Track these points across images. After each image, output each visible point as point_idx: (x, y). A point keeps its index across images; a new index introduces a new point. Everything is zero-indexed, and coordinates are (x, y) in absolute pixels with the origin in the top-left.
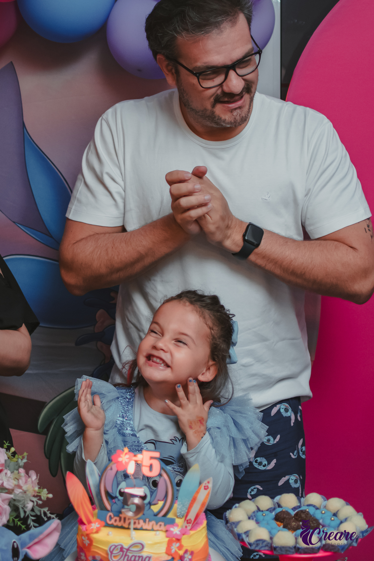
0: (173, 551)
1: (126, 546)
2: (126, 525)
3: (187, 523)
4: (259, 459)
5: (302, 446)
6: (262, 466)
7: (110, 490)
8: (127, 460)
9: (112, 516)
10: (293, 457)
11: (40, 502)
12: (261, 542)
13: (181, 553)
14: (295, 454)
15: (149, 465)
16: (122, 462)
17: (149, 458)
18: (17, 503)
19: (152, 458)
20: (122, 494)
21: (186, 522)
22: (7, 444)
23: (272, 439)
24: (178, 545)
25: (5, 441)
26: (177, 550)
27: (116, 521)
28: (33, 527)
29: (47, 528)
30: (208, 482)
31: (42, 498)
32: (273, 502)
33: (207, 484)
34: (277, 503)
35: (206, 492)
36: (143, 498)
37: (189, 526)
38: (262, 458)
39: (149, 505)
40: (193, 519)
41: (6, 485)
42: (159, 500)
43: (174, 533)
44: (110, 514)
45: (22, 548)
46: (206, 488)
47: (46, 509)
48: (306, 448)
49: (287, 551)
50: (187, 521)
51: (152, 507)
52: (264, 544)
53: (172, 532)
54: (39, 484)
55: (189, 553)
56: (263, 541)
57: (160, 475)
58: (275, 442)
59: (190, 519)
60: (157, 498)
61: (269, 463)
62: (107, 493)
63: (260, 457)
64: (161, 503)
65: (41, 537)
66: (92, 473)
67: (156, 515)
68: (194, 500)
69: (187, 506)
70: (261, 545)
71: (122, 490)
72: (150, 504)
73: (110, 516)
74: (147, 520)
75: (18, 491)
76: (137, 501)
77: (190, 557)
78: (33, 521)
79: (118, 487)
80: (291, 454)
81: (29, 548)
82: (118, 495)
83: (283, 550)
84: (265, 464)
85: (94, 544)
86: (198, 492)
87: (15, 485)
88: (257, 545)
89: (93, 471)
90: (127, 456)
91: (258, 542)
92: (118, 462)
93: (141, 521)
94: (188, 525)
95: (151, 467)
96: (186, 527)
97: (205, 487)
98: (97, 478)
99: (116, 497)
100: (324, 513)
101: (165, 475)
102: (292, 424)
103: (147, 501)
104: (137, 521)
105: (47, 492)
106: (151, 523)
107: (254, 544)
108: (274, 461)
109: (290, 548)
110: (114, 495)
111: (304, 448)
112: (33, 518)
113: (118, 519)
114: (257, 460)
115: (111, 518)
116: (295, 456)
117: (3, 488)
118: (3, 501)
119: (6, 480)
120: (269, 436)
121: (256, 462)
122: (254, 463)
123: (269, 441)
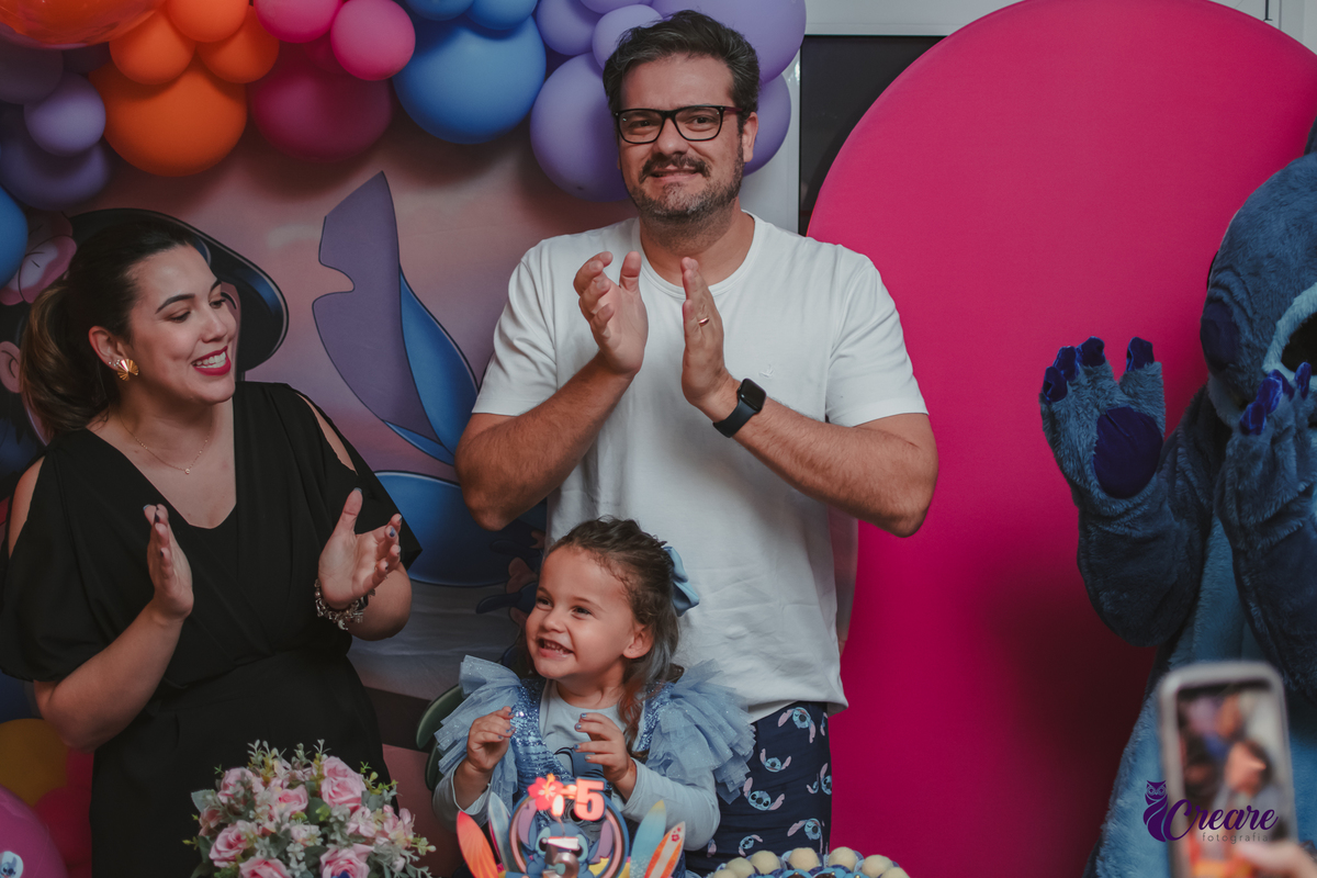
4: (758, 794)
5: (826, 775)
6: (762, 805)
7: (525, 840)
8: (552, 794)
10: (811, 791)
11: (416, 858)
14: (814, 788)
15: (586, 802)
16: (544, 796)
17: (586, 791)
18: (380, 860)
19: (591, 791)
20: (543, 846)
23: (778, 763)
25: (362, 763)
30: (679, 830)
31: (420, 851)
32: (780, 860)
34: (786, 864)
35: (676, 844)
36: (577, 853)
38: (761, 792)
39: (585, 865)
41: (363, 831)
42: (601, 857)
44: (525, 877)
46: (675, 838)
47: (425, 870)
48: (833, 779)
51: (591, 868)
54: (414, 829)
57: (603, 819)
58: (784, 768)
60: (600, 853)
61: (773, 801)
62: (521, 846)
63: (760, 790)
64: (604, 862)
66: (498, 815)
68: (656, 857)
69: (646, 866)
71: (544, 841)
72: (588, 862)
75: (381, 841)
76: (566, 857)
79: (537, 836)
80: (808, 787)
82: (537, 848)
84: (767, 802)
86: (662, 845)
87: (378, 832)
89: (499, 810)
90: (553, 788)
92: (539, 797)
95: (589, 805)
97: (673, 836)
98: (506, 821)
99: (535, 852)
101: (611, 818)
102: (811, 741)
103: (582, 858)
105: (427, 843)
108: (782, 797)
110: (532, 849)
111: (829, 779)
114: (754, 795)
116: (815, 790)
117: (357, 837)
118: (358, 855)
119: (364, 823)
120: (774, 757)
121: (753, 797)
122: (750, 800)
123: (773, 765)
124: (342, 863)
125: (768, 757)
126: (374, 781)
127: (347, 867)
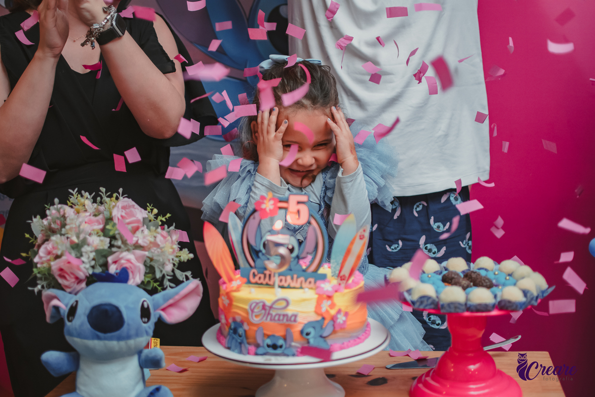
0: (324, 310)
1: (268, 304)
2: (271, 283)
3: (341, 280)
4: (429, 246)
6: (432, 253)
7: (252, 242)
9: (256, 273)
10: (462, 246)
12: (425, 299)
13: (333, 312)
14: (464, 243)
15: (296, 211)
16: (265, 209)
17: (295, 203)
18: (152, 263)
19: (299, 203)
21: (339, 278)
22: (150, 208)
23: (442, 226)
24: (329, 302)
25: (148, 204)
26: (329, 309)
27: (260, 278)
28: (169, 288)
29: (183, 288)
30: (364, 231)
31: (182, 258)
33: (363, 233)
34: (444, 268)
35: (362, 242)
36: (291, 250)
37: (343, 283)
38: (432, 245)
39: (297, 259)
40: (347, 275)
41: (141, 242)
42: (308, 253)
43: (325, 289)
44: (254, 270)
45: (155, 310)
46: (362, 237)
49: (456, 308)
50: (341, 277)
51: (301, 262)
52: (430, 301)
53: (323, 288)
55: (342, 314)
56: (428, 298)
57: (309, 223)
58: (445, 229)
59: (344, 276)
60: (306, 251)
61: (439, 251)
62: (250, 248)
63: (430, 243)
64: (310, 257)
65: (177, 297)
66: (235, 228)
67: (305, 271)
68: (348, 252)
69: (341, 261)
70: (425, 303)
72: (298, 257)
73: (254, 273)
74: (295, 276)
75: (154, 249)
76: (283, 251)
77: (344, 318)
78: (170, 280)
79: (261, 238)
80: (460, 242)
81: (163, 310)
82: (262, 248)
83: (452, 306)
84: (435, 252)
85: (234, 303)
86: (352, 243)
87: (151, 243)
88: (422, 303)
89: (236, 224)
90: (272, 202)
91: (422, 299)
92: (262, 209)
93: (289, 278)
94: (341, 282)
96: (340, 284)
97: (360, 236)
98: (240, 230)
99: (260, 251)
100: (498, 274)
101: (314, 223)
103: (294, 254)
104: (283, 278)
105: (188, 252)
106: (299, 280)
107: (417, 301)
108: (444, 249)
109: (460, 304)
110: (257, 249)
112: (169, 278)
113: (262, 276)
114: (427, 247)
115: (254, 275)
116: (465, 245)
117: (137, 246)
118: (137, 259)
119: (144, 236)
120: (439, 222)
121: (426, 248)
122: (424, 250)
123: (439, 227)
124: (123, 261)
125: (435, 222)
126: (155, 215)
127: (128, 265)
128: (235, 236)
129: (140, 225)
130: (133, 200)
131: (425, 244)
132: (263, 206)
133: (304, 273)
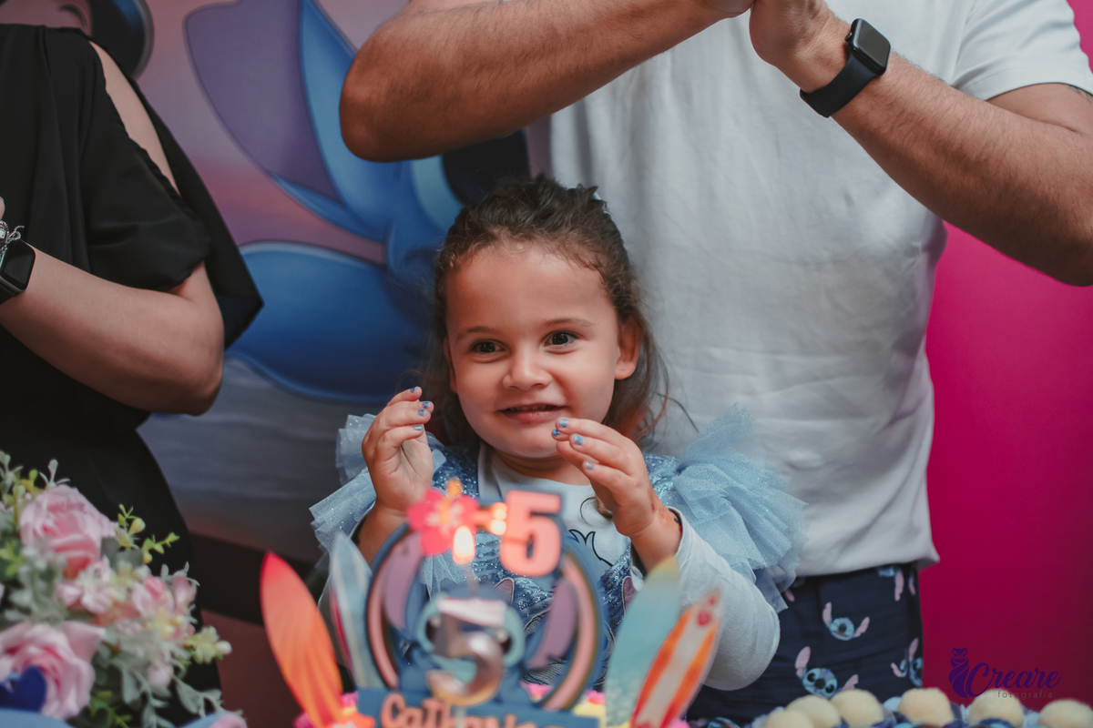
4: (817, 672)
5: (917, 655)
6: (824, 690)
7: (396, 619)
8: (455, 523)
9: (401, 705)
10: (898, 673)
14: (902, 667)
15: (524, 537)
16: (436, 527)
17: (525, 515)
18: (117, 662)
19: (534, 514)
20: (432, 629)
22: (127, 516)
23: (850, 626)
25: (122, 507)
27: (410, 720)
30: (713, 603)
31: (198, 652)
34: (895, 714)
35: (705, 632)
36: (504, 643)
38: (824, 670)
39: (517, 673)
40: (656, 723)
41: (88, 601)
44: (396, 698)
46: (704, 620)
47: (213, 695)
48: (925, 663)
57: (557, 574)
58: (858, 634)
59: (648, 724)
61: (841, 684)
62: (390, 633)
63: (821, 666)
66: (349, 578)
67: (539, 706)
68: (663, 659)
73: (394, 705)
74: (510, 720)
75: (123, 623)
78: (159, 712)
79: (423, 610)
80: (894, 666)
82: (421, 635)
84: (832, 686)
86: (675, 634)
87: (117, 605)
90: (458, 509)
92: (427, 529)
93: (492, 723)
95: (530, 546)
97: (700, 616)
98: (363, 586)
99: (417, 645)
101: (573, 576)
102: (897, 597)
103: (511, 658)
104: (477, 723)
105: (215, 637)
108: (853, 679)
111: (920, 662)
112: (158, 703)
113: (417, 714)
114: (812, 675)
115: (395, 711)
116: (902, 671)
117: (78, 612)
118: (75, 646)
119: (94, 589)
120: (842, 616)
121: (811, 678)
122: (806, 682)
123: (842, 629)
124: (33, 650)
125: (835, 616)
126: (137, 535)
127: (45, 661)
128: (347, 600)
129: (91, 556)
130: (82, 491)
131: (810, 666)
132: (433, 520)
133: (536, 713)
